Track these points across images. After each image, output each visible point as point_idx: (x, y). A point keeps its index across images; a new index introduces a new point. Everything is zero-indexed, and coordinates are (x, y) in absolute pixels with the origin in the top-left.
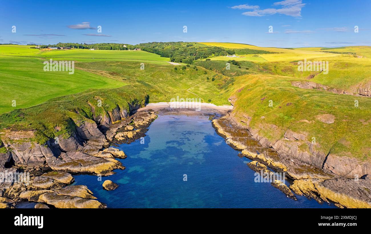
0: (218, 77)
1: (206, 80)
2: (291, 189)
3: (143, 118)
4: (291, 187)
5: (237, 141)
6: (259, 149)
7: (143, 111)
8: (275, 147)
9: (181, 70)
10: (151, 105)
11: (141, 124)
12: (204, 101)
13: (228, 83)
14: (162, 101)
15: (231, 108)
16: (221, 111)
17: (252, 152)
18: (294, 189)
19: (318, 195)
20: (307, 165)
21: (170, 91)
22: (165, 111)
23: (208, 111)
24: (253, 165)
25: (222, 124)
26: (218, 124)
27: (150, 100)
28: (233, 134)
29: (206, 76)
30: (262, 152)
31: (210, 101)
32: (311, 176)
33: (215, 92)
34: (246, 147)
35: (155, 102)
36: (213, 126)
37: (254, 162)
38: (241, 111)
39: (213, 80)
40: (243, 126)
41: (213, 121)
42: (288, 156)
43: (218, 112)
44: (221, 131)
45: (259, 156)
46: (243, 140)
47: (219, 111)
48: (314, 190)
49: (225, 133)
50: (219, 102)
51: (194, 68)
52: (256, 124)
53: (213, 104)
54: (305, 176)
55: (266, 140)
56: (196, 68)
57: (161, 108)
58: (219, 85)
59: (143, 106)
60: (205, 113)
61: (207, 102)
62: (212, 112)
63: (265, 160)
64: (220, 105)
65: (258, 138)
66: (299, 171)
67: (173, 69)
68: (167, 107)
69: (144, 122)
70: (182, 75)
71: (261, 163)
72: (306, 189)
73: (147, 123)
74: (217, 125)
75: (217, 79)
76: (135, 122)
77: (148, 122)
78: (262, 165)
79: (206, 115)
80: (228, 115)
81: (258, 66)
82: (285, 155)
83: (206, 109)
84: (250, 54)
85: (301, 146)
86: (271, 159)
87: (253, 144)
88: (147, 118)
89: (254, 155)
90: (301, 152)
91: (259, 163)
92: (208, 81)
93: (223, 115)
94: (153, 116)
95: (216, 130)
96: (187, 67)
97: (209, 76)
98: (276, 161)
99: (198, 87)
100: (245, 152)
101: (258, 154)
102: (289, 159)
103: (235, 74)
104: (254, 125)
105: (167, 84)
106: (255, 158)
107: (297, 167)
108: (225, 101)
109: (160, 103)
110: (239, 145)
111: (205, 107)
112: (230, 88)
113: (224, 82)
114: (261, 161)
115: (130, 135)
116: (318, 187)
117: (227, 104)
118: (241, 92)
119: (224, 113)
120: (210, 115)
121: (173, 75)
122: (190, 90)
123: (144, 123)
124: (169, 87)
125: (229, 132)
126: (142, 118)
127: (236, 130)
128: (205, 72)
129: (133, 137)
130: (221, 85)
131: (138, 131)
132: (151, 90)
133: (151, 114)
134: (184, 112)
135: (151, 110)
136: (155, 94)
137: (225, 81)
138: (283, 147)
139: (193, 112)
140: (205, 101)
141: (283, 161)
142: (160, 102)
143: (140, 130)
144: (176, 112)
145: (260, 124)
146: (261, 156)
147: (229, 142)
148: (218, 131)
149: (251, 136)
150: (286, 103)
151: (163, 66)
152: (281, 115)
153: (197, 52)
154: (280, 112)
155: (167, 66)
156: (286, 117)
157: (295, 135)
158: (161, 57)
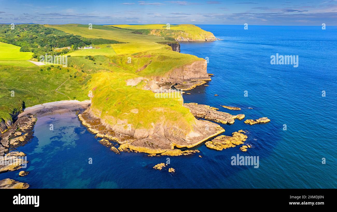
0: (79, 74)
1: (69, 78)
2: (118, 150)
3: (26, 123)
4: (118, 149)
5: (94, 128)
6: (105, 131)
7: (23, 116)
8: (113, 129)
9: (47, 70)
10: (29, 109)
11: (26, 128)
12: (70, 99)
13: (87, 80)
14: (37, 104)
15: (89, 102)
16: (83, 106)
17: (102, 134)
18: (119, 150)
19: (129, 149)
20: (127, 136)
21: (41, 94)
22: (41, 112)
23: (75, 108)
24: (102, 141)
25: (85, 117)
26: (82, 118)
27: (26, 105)
28: (91, 124)
29: (69, 73)
30: (107, 133)
31: (75, 98)
32: (128, 141)
33: (78, 89)
34: (99, 132)
35: (31, 106)
36: (79, 119)
37: (102, 140)
38: (95, 107)
39: (75, 77)
40: (97, 118)
41: (78, 116)
42: (119, 133)
43: (82, 107)
44: (84, 123)
45: (105, 136)
46: (97, 127)
47: (82, 106)
48: (128, 147)
49: (87, 124)
50: (81, 98)
51: (58, 68)
52: (104, 116)
53: (77, 100)
54: (125, 141)
55: (109, 125)
56: (59, 68)
57: (38, 110)
58: (80, 81)
59: (21, 112)
60: (72, 109)
61: (73, 100)
62: (78, 108)
63: (108, 137)
64: (83, 100)
65: (105, 124)
66: (123, 140)
67: (39, 71)
68: (42, 109)
69: (28, 126)
70: (48, 75)
71: (106, 139)
72: (124, 148)
73: (31, 126)
74: (82, 119)
75: (78, 76)
76: (21, 128)
77: (31, 125)
78: (107, 141)
79: (73, 111)
80: (88, 109)
81: (109, 60)
82: (118, 132)
83: (73, 105)
84: (104, 43)
85: (125, 126)
86: (111, 136)
87: (102, 128)
88: (29, 122)
89: (102, 136)
90: (125, 129)
91: (105, 140)
92: (71, 79)
93: (85, 109)
94: (33, 120)
95: (81, 122)
96: (51, 67)
97: (71, 74)
98: (113, 137)
99: (64, 86)
100: (98, 135)
101: (105, 134)
102: (120, 134)
103: (91, 70)
104: (103, 117)
105: (37, 87)
106: (103, 137)
107: (123, 138)
108: (86, 97)
109: (35, 106)
110: (95, 131)
112: (89, 85)
113: (83, 78)
114: (106, 138)
115: (22, 139)
116: (129, 146)
117: (87, 99)
118: (96, 91)
119: (85, 107)
120: (76, 110)
121: (40, 77)
122: (58, 90)
123: (28, 128)
124: (40, 90)
125: (89, 123)
126: (25, 124)
127: (93, 121)
128: (68, 70)
129: (25, 140)
130: (82, 81)
131: (26, 134)
132: (25, 96)
133: (31, 118)
134: (57, 111)
135: (30, 114)
136: (29, 98)
137: (85, 78)
138: (117, 128)
139: (64, 110)
140: (71, 99)
141: (117, 136)
142: (35, 105)
143: (28, 134)
144: (50, 112)
145: (106, 116)
146: (107, 136)
147: (89, 130)
148: (82, 123)
149: (101, 124)
150: (119, 102)
151: (29, 68)
152: (116, 110)
153: (57, 44)
154: (115, 108)
155: (32, 69)
156: (118, 111)
157: (122, 122)
158: (20, 51)
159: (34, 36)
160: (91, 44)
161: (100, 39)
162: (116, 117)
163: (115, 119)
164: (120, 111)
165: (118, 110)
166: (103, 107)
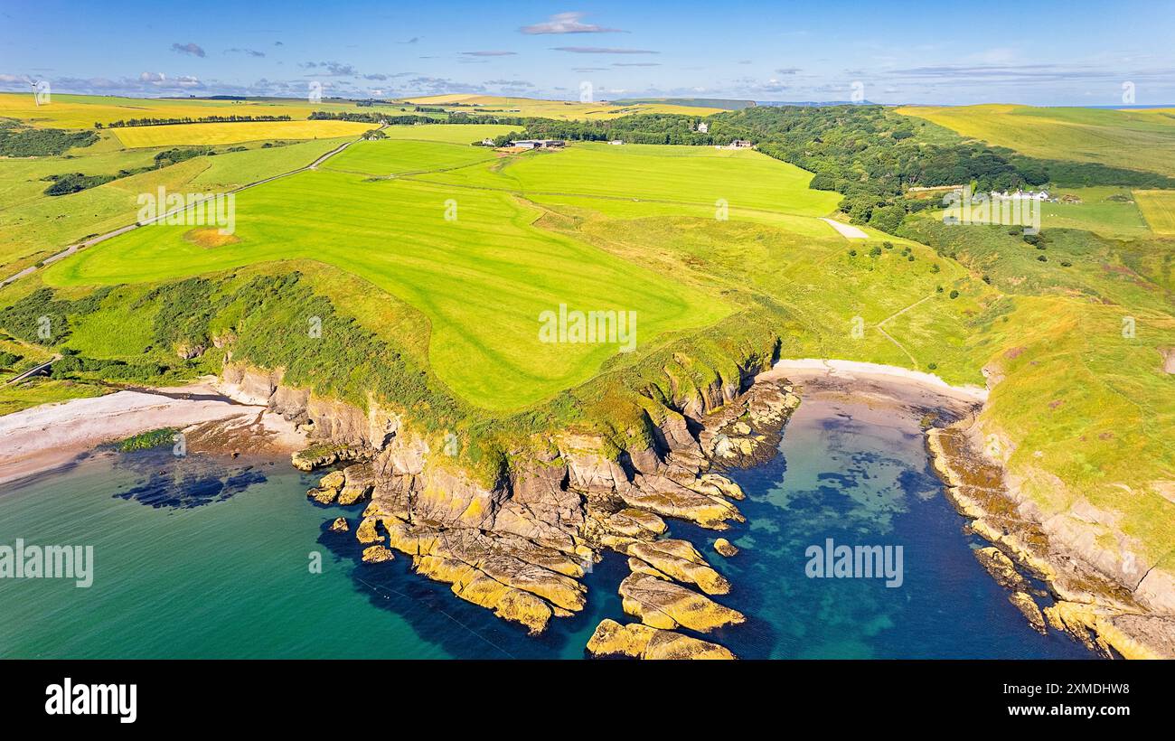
0: (970, 287)
1: (934, 294)
2: (1044, 615)
3: (770, 403)
4: (1045, 611)
5: (969, 495)
6: (1011, 524)
7: (768, 382)
8: (1046, 528)
9: (867, 256)
10: (786, 367)
11: (766, 420)
12: (916, 367)
13: (994, 314)
14: (811, 357)
15: (982, 395)
16: (955, 402)
17: (993, 527)
18: (1049, 616)
19: (1094, 634)
20: (1103, 578)
21: (831, 327)
22: (819, 385)
23: (923, 400)
24: (985, 554)
25: (950, 445)
26: (938, 443)
27: (782, 352)
28: (965, 477)
29: (937, 277)
30: (1014, 532)
31: (933, 367)
32: (1099, 600)
33: (952, 339)
34: (985, 514)
35: (796, 357)
36: (926, 445)
37: (990, 551)
38: (997, 421)
39: (954, 295)
40: (994, 462)
41: (929, 432)
42: (1069, 550)
43: (947, 406)
44: (941, 463)
45: (1005, 539)
46: (985, 495)
47: (951, 404)
48: (1091, 626)
49: (950, 470)
50: (956, 375)
51: (905, 255)
52: (1021, 466)
53: (938, 378)
54: (1086, 597)
55: (1034, 506)
56: (909, 254)
57: (808, 376)
58: (969, 313)
59: (767, 368)
60: (915, 405)
61: (924, 371)
62: (933, 403)
63: (1015, 550)
64: (958, 382)
65: (1019, 497)
66: (1077, 586)
67: (845, 254)
68: (821, 374)
69: (772, 416)
70: (867, 272)
71: (1005, 554)
72: (1073, 620)
73: (779, 419)
74: (936, 447)
75: (966, 291)
76: (753, 415)
77: (779, 415)
78: (1005, 559)
79: (915, 410)
80: (969, 417)
81: (1105, 254)
82: (1062, 547)
83: (918, 390)
84: (1101, 184)
85: (1103, 537)
86: (1029, 551)
87: (1003, 507)
88: (777, 403)
89: (995, 535)
90: (1100, 549)
91: (1000, 554)
92: (938, 299)
93: (957, 417)
94: (790, 401)
95: (931, 458)
96: (883, 249)
97: (944, 282)
98: (1037, 556)
99: (908, 319)
100: (980, 526)
101: (1006, 534)
102: (1068, 558)
103: (1020, 282)
104: (1017, 466)
105: (827, 302)
106: (996, 542)
107: (1079, 576)
108: (973, 372)
109: (806, 359)
110: (970, 506)
111: (918, 384)
112: (995, 333)
113: (983, 305)
114: (1007, 551)
115: (747, 447)
116: (1100, 623)
117: (976, 383)
118: (1015, 360)
119: (961, 410)
120: (924, 411)
121: (843, 274)
122: (886, 327)
123: (771, 420)
124: (830, 314)
125: (959, 469)
126: (766, 405)
127: (976, 467)
128: (935, 267)
129: (753, 453)
130: (975, 313)
131: (760, 438)
132: (787, 325)
133: (784, 392)
134: (863, 394)
135: (785, 381)
136: (795, 333)
137: (989, 304)
138: (1065, 530)
139: (887, 397)
140: (920, 367)
141: (1054, 558)
142: (806, 357)
143: (764, 437)
144: (842, 393)
145: (1030, 467)
146: (1010, 541)
147: (951, 495)
148: (934, 463)
149: (1003, 490)
150: (1102, 431)
151: (819, 243)
152: (1081, 458)
153: (923, 172)
154: (1080, 452)
155: (828, 244)
156: (1088, 467)
157: (1094, 513)
158: (811, 187)
159: (858, 142)
160: (1046, 180)
161: (1089, 165)
162: (1074, 485)
163: (1066, 491)
164: (1100, 469)
165: (1089, 462)
166: (1029, 430)
